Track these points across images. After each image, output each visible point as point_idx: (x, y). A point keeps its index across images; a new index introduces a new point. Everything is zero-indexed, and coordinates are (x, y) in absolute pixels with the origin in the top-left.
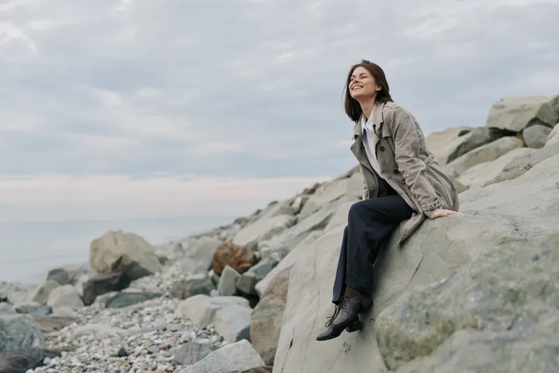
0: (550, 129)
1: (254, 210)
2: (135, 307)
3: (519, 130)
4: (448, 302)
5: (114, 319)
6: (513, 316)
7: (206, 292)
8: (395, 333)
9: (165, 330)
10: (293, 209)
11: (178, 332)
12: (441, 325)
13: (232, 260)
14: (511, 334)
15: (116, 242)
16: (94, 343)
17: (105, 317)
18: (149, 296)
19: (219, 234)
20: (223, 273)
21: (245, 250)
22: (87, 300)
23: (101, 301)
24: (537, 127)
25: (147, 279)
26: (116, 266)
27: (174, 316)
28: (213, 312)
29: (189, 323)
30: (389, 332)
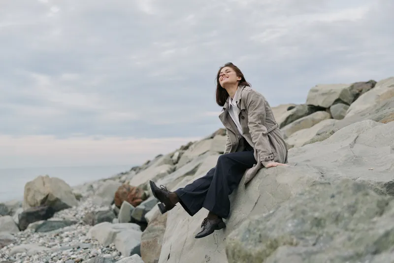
0: (348, 106)
1: (146, 161)
2: (57, 231)
3: (327, 107)
4: (274, 226)
5: (41, 240)
6: (317, 236)
7: (109, 220)
8: (238, 248)
9: (79, 248)
10: (173, 161)
11: (89, 250)
12: (269, 243)
13: (128, 197)
14: (315, 249)
15: (44, 184)
16: (26, 258)
17: (34, 239)
18: (68, 223)
19: (120, 178)
20: (122, 207)
21: (138, 190)
22: (22, 227)
23: (32, 227)
24: (339, 105)
25: (66, 211)
26: (43, 202)
27: (86, 238)
28: (115, 234)
29: (96, 243)
30: (234, 248)
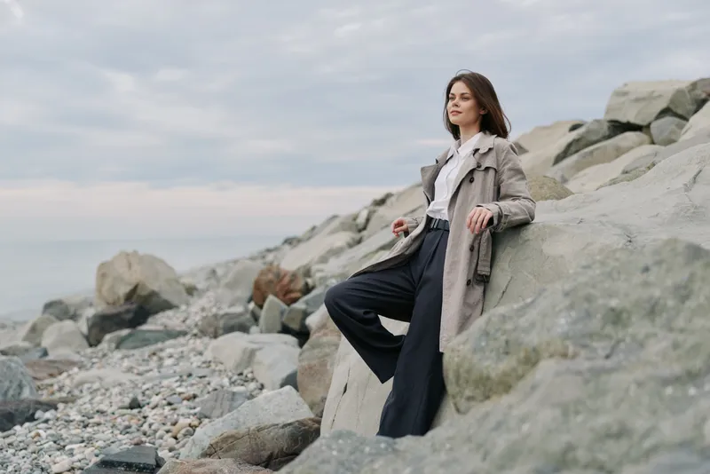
1: (308, 227)
2: (153, 348)
4: (533, 325)
5: (126, 363)
6: (613, 342)
7: (244, 329)
8: (466, 365)
9: (190, 375)
10: (357, 225)
11: (207, 379)
12: (522, 355)
13: (278, 288)
14: (609, 363)
15: (130, 266)
16: (99, 393)
17: (115, 360)
18: (171, 334)
19: (264, 257)
20: (266, 306)
21: (294, 276)
22: (93, 340)
23: (110, 341)
25: (169, 313)
26: (129, 297)
27: (203, 359)
28: (252, 353)
29: (220, 367)
30: (459, 366)
